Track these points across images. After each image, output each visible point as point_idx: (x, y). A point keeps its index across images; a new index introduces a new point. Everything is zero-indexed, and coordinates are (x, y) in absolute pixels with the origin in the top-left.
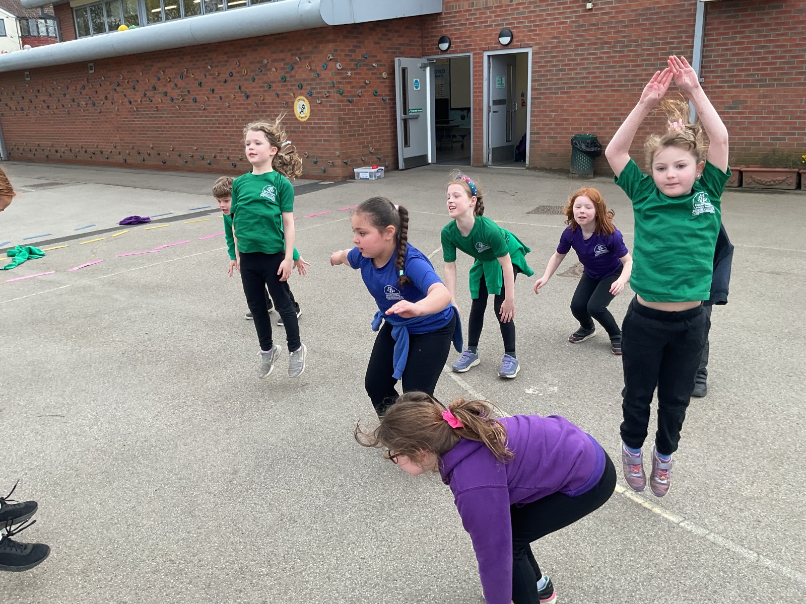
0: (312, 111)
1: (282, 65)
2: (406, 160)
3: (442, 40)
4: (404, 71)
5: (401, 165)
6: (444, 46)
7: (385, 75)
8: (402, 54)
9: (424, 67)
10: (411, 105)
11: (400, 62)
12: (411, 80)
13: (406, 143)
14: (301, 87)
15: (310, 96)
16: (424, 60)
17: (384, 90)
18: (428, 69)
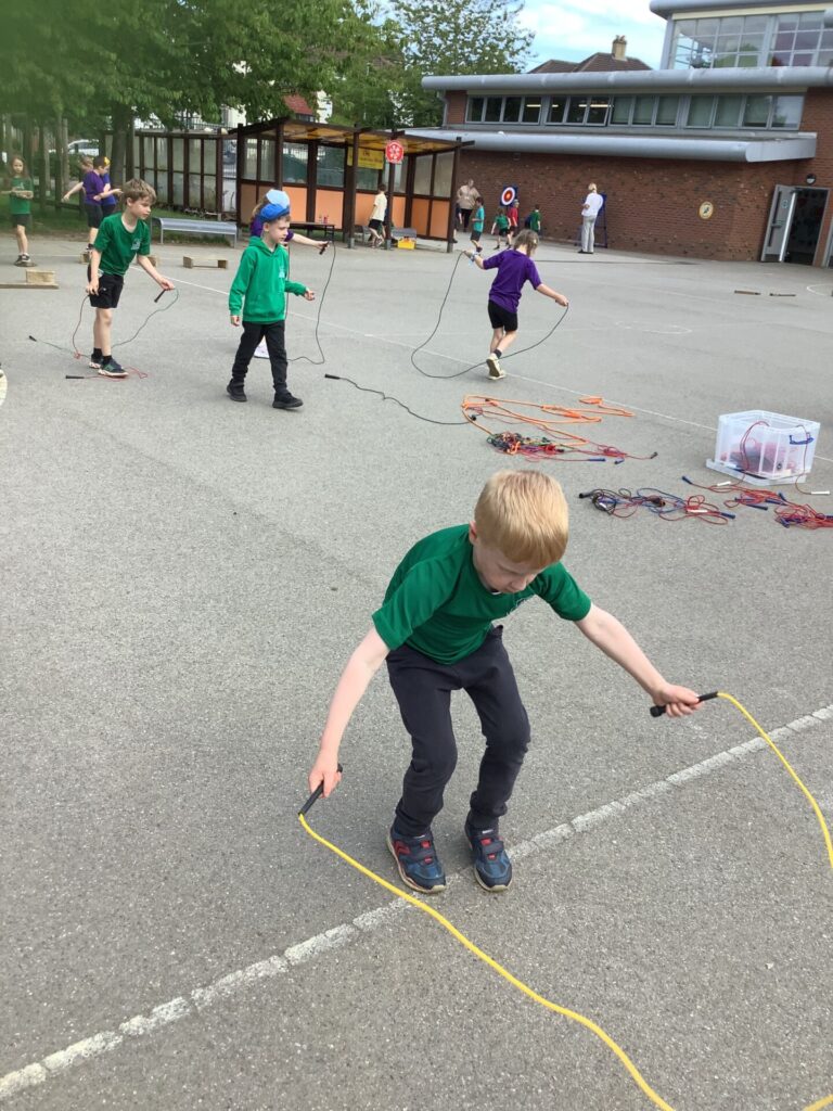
0: (714, 213)
1: (698, 179)
2: (767, 256)
3: (810, 177)
4: (780, 194)
5: (763, 258)
6: (811, 181)
7: (766, 195)
8: (780, 183)
9: (792, 193)
10: (778, 218)
11: (779, 188)
12: (782, 201)
13: (770, 244)
14: (709, 196)
15: (715, 204)
16: (793, 188)
17: (763, 205)
18: (794, 195)
